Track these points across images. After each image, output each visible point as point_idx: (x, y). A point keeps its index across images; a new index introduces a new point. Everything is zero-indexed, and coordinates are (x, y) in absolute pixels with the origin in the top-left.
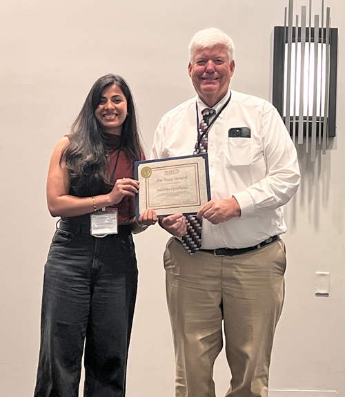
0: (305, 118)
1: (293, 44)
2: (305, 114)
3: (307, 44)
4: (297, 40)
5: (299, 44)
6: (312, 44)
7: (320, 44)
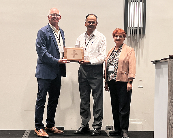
0: (135, 28)
1: (131, 3)
2: (135, 26)
3: (136, 2)
4: (132, 1)
5: (133, 2)
6: (138, 2)
7: (140, 3)
